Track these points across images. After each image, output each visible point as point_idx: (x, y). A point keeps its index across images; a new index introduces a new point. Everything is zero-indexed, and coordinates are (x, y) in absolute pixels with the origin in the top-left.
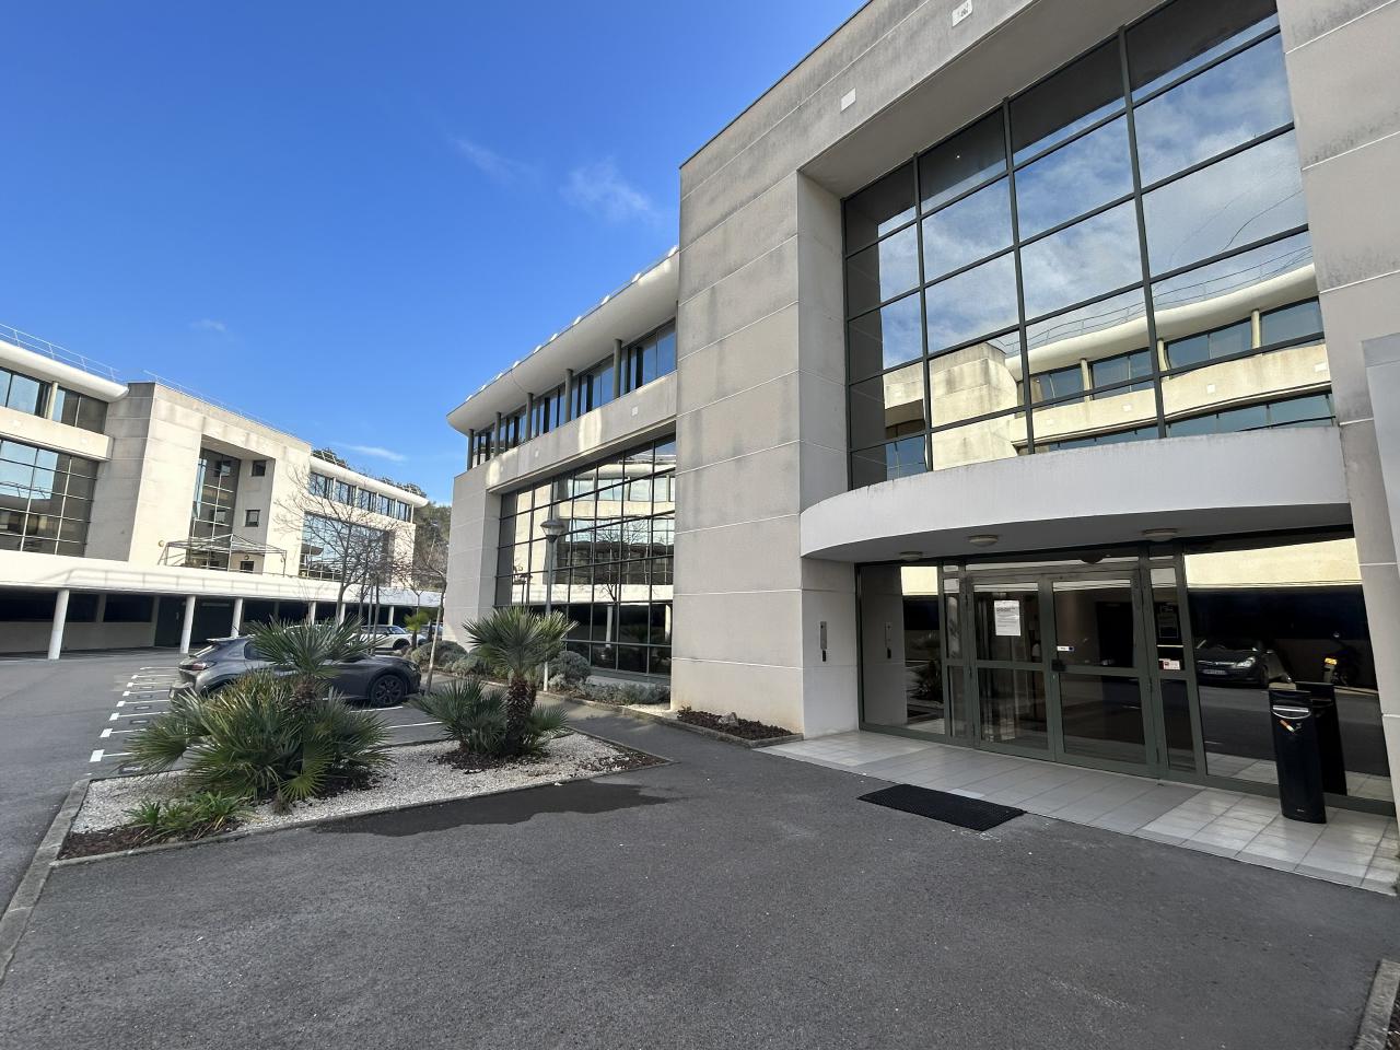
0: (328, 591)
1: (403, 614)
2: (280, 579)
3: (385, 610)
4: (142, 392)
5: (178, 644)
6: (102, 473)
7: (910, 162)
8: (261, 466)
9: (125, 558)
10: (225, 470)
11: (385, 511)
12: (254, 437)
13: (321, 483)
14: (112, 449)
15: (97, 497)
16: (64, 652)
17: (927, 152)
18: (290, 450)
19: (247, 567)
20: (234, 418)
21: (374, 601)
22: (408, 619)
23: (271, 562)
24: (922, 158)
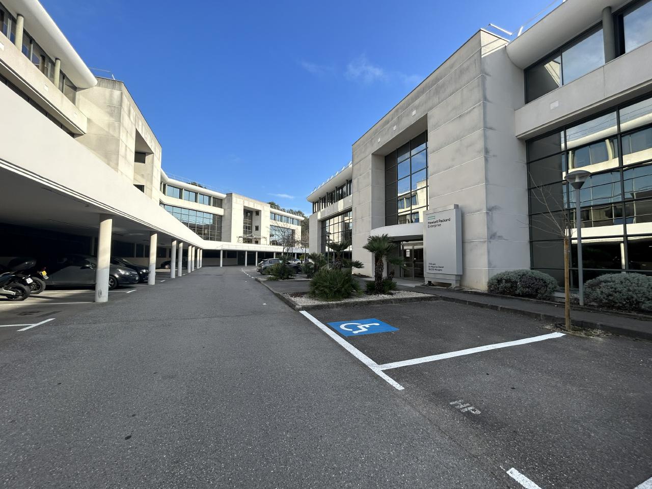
0: (280, 249)
1: (299, 255)
2: (266, 246)
3: (294, 254)
4: (230, 195)
5: (244, 264)
6: (223, 219)
7: (395, 151)
8: (258, 213)
9: (231, 242)
10: (249, 214)
11: (292, 223)
12: (255, 204)
13: (274, 216)
14: (224, 212)
15: (222, 225)
16: (223, 266)
17: (399, 148)
18: (265, 207)
19: (257, 242)
20: (251, 200)
21: (291, 252)
22: (300, 256)
23: (262, 241)
24: (397, 149)
